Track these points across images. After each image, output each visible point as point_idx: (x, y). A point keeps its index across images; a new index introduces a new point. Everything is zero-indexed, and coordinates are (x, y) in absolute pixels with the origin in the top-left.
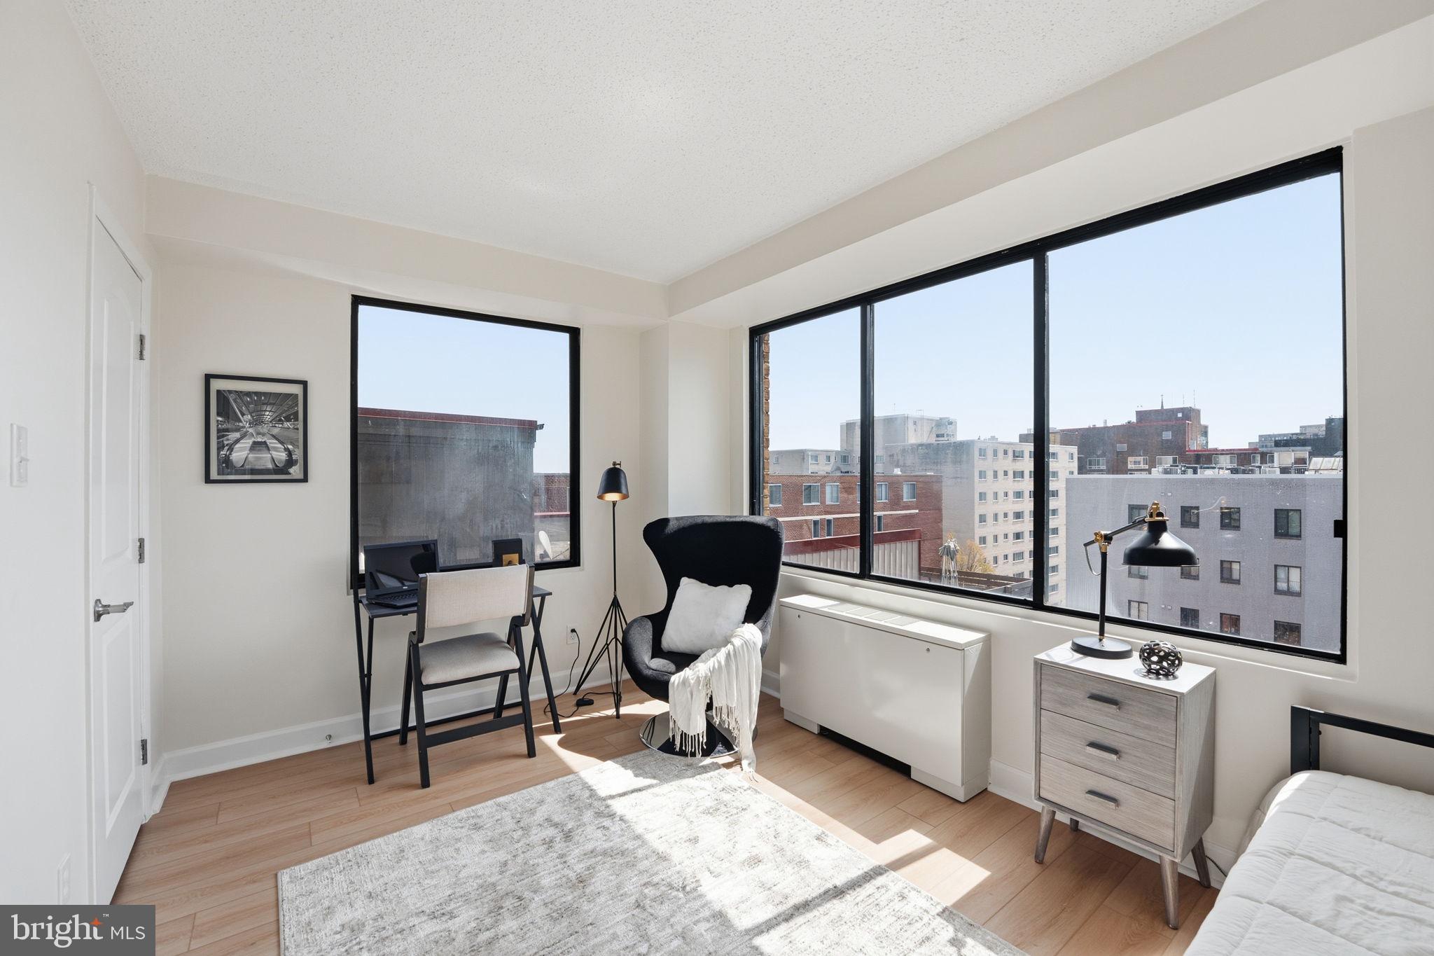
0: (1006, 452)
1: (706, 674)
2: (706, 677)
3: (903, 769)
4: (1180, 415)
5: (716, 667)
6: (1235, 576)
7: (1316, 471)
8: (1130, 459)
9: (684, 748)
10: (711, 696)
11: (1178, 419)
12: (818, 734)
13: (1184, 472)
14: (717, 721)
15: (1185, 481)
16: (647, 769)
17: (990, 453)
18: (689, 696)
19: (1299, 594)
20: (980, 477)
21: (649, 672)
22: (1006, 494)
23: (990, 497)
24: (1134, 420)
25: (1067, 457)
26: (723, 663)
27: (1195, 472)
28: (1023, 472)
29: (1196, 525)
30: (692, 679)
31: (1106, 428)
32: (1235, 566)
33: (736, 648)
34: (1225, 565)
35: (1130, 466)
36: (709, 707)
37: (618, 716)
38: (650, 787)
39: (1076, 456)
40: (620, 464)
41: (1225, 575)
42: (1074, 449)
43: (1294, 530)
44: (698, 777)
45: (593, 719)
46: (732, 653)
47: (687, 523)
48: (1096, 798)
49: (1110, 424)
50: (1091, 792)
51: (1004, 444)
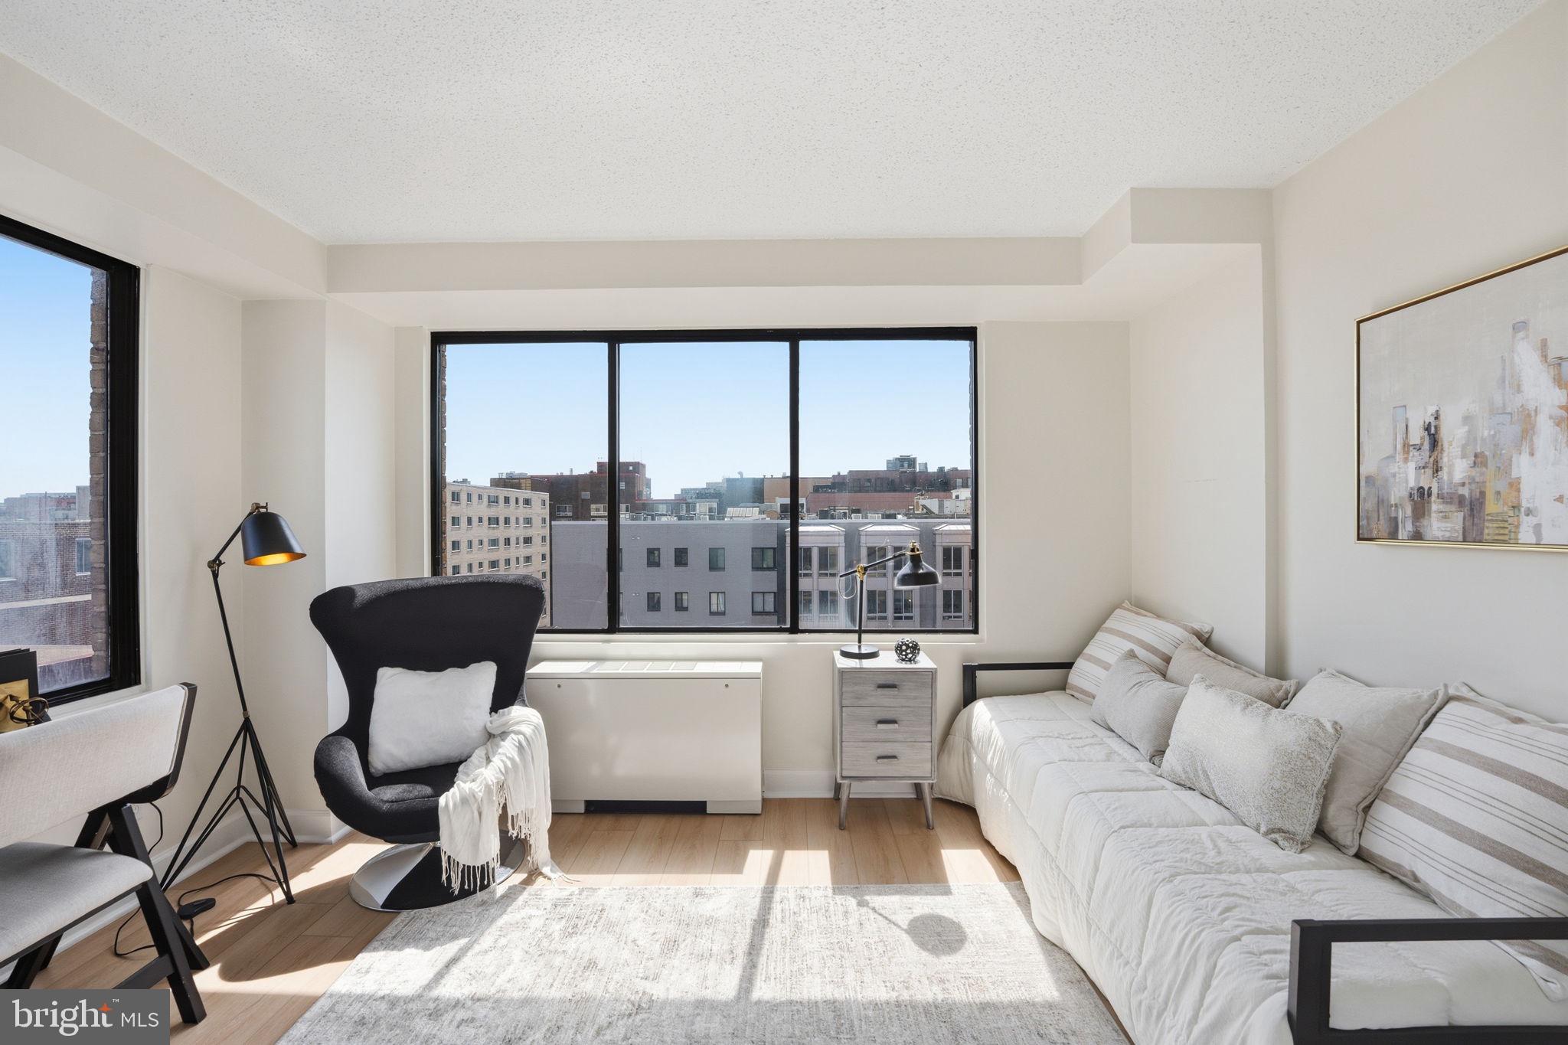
0: (480, 497)
1: (497, 778)
2: (498, 783)
3: (696, 809)
4: (631, 468)
5: (509, 764)
6: (685, 604)
7: (731, 518)
8: (593, 506)
9: (466, 887)
10: (505, 804)
11: (630, 471)
12: (585, 813)
13: (645, 519)
14: (513, 833)
15: (648, 526)
16: (432, 934)
17: (463, 497)
18: (476, 814)
19: (723, 614)
20: (453, 524)
21: (385, 807)
22: (481, 542)
23: (464, 546)
24: (595, 470)
25: (540, 503)
26: (517, 759)
27: (653, 519)
28: (498, 518)
29: (658, 565)
30: (480, 791)
31: (571, 477)
32: (685, 597)
33: (528, 736)
34: (679, 596)
35: (593, 513)
36: (503, 818)
37: (290, 899)
38: (464, 951)
39: (547, 503)
40: (266, 507)
41: (679, 605)
42: (546, 496)
43: (720, 565)
44: (509, 909)
45: (243, 924)
46: (524, 743)
47: (379, 592)
48: (885, 760)
49: (575, 473)
50: (879, 758)
51: (478, 488)
